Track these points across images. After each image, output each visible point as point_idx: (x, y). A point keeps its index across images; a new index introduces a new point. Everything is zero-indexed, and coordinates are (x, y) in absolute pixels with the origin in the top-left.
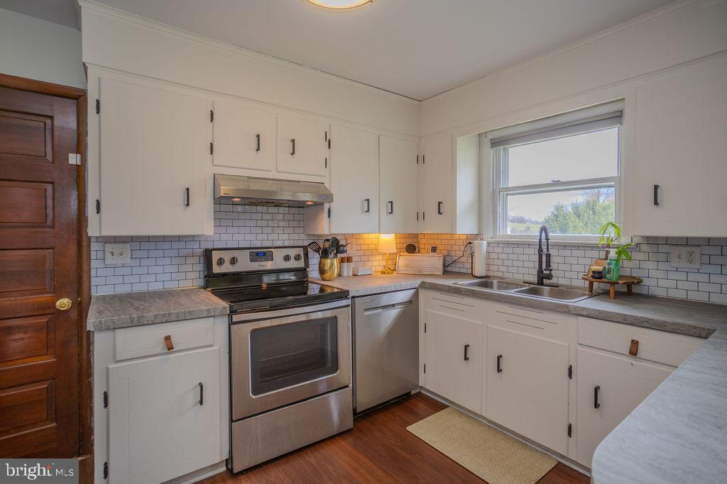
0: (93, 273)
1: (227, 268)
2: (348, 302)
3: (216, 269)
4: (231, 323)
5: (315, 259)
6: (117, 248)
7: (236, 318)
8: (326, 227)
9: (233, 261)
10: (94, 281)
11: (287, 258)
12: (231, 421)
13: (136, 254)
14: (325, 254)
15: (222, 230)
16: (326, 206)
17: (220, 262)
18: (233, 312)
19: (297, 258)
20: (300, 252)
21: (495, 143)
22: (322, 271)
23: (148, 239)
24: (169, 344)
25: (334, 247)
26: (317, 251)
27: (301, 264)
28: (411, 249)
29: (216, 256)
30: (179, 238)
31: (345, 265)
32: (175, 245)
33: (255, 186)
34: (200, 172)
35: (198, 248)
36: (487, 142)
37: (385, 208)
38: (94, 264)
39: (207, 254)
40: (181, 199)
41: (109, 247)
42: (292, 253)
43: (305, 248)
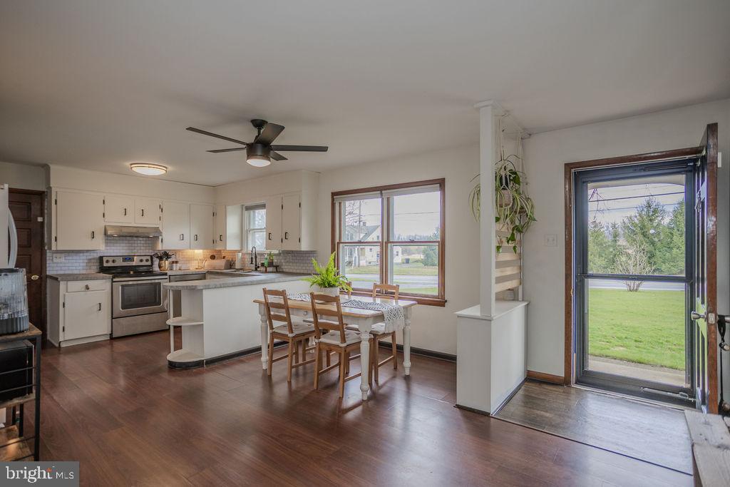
0: (48, 265)
1: (111, 264)
2: (166, 277)
3: (105, 265)
4: (113, 282)
5: (156, 262)
6: (58, 255)
7: (114, 280)
8: (161, 247)
9: (114, 261)
10: (48, 269)
11: (141, 261)
12: (112, 318)
13: (68, 258)
14: (161, 258)
15: (108, 248)
16: (160, 237)
17: (107, 261)
18: (114, 277)
19: (147, 260)
20: (149, 258)
21: (248, 208)
22: (160, 267)
23: (73, 252)
24: (87, 288)
25: (166, 255)
26: (157, 258)
27: (149, 263)
28: (213, 257)
29: (105, 259)
30: (87, 251)
31: (175, 264)
32: (85, 254)
33: (125, 230)
34: (99, 225)
35: (97, 255)
36: (244, 209)
37: (192, 238)
38: (48, 262)
39: (101, 258)
40: (90, 236)
41: (55, 255)
42: (144, 258)
43: (151, 257)
